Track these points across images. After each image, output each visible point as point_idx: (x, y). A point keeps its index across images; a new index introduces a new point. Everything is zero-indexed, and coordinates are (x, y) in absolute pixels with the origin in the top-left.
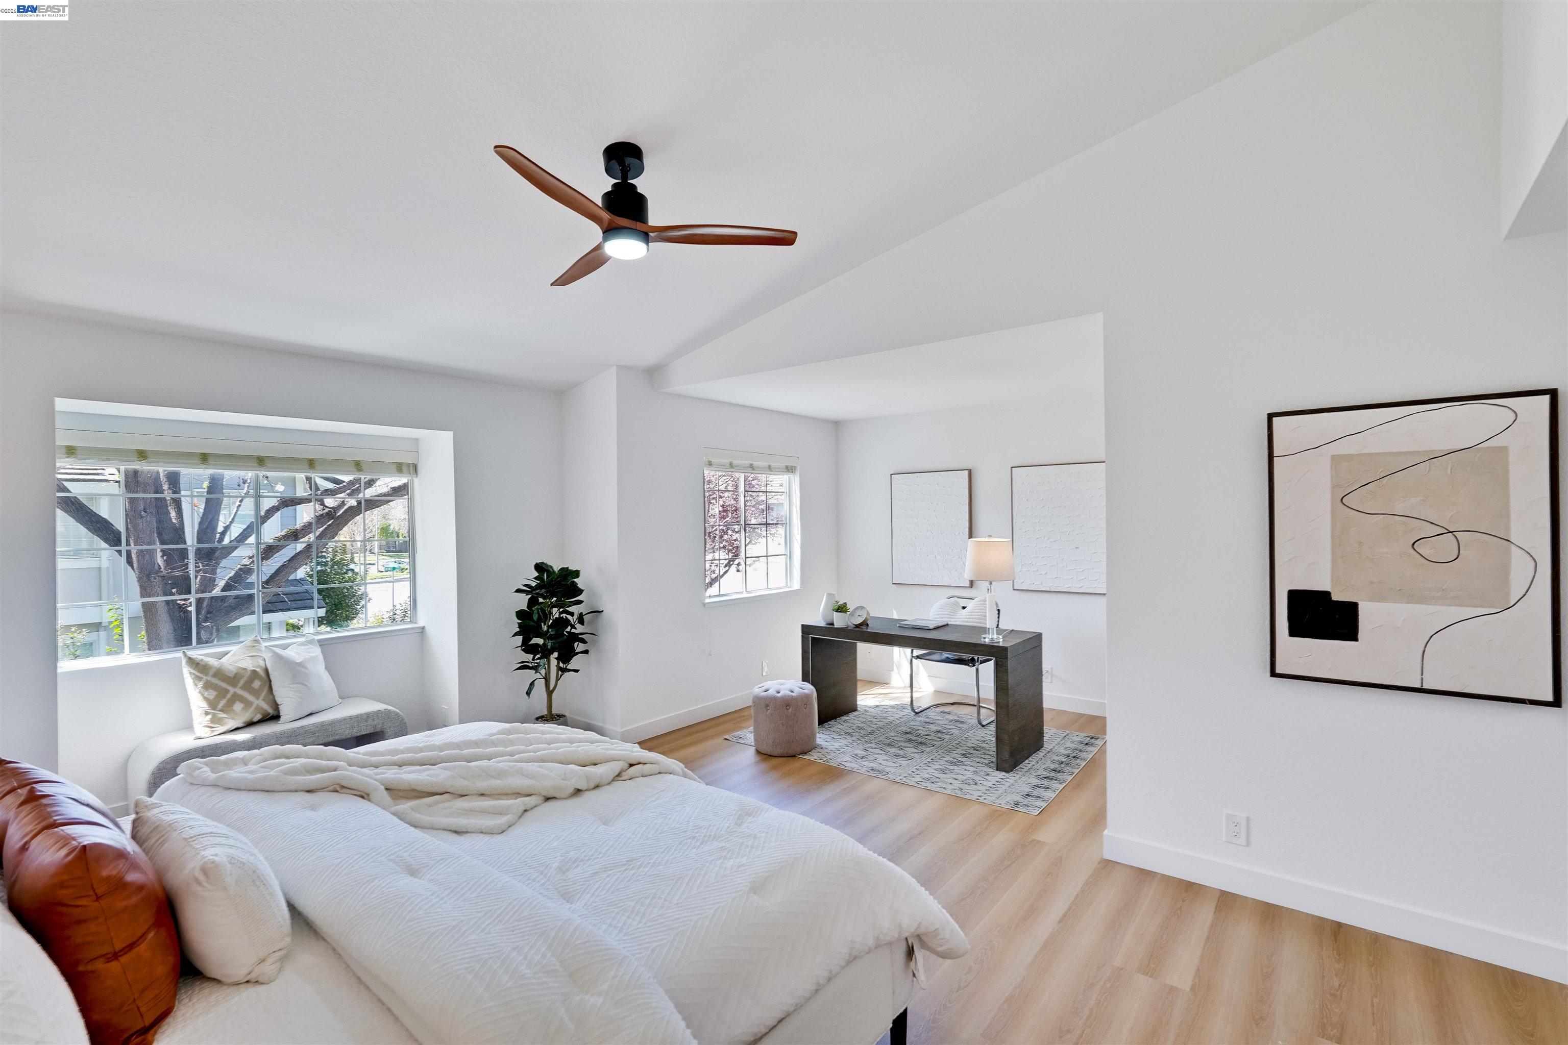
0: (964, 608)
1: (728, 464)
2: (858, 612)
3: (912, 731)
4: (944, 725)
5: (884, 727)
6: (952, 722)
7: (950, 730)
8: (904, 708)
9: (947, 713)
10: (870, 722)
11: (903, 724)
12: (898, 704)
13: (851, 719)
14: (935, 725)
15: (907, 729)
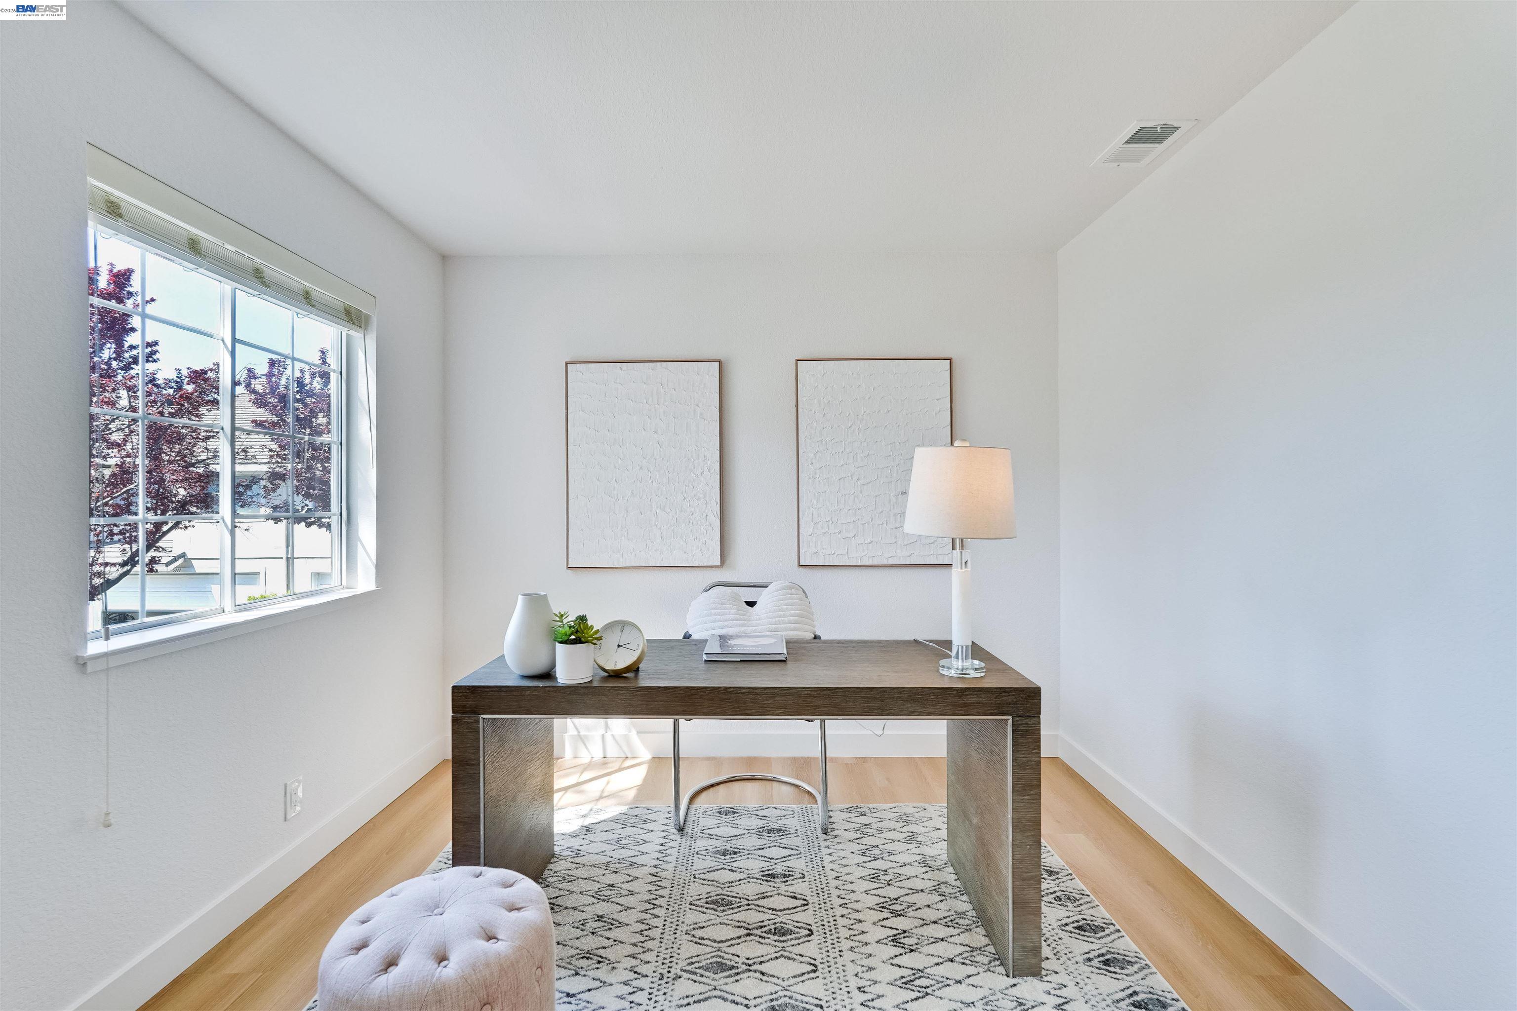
0: (751, 604)
3: (721, 892)
4: (760, 849)
5: (657, 899)
6: (765, 837)
7: (783, 861)
8: (645, 821)
9: (729, 812)
10: (611, 888)
11: (685, 876)
12: (622, 812)
13: (562, 893)
14: (746, 857)
15: (709, 889)
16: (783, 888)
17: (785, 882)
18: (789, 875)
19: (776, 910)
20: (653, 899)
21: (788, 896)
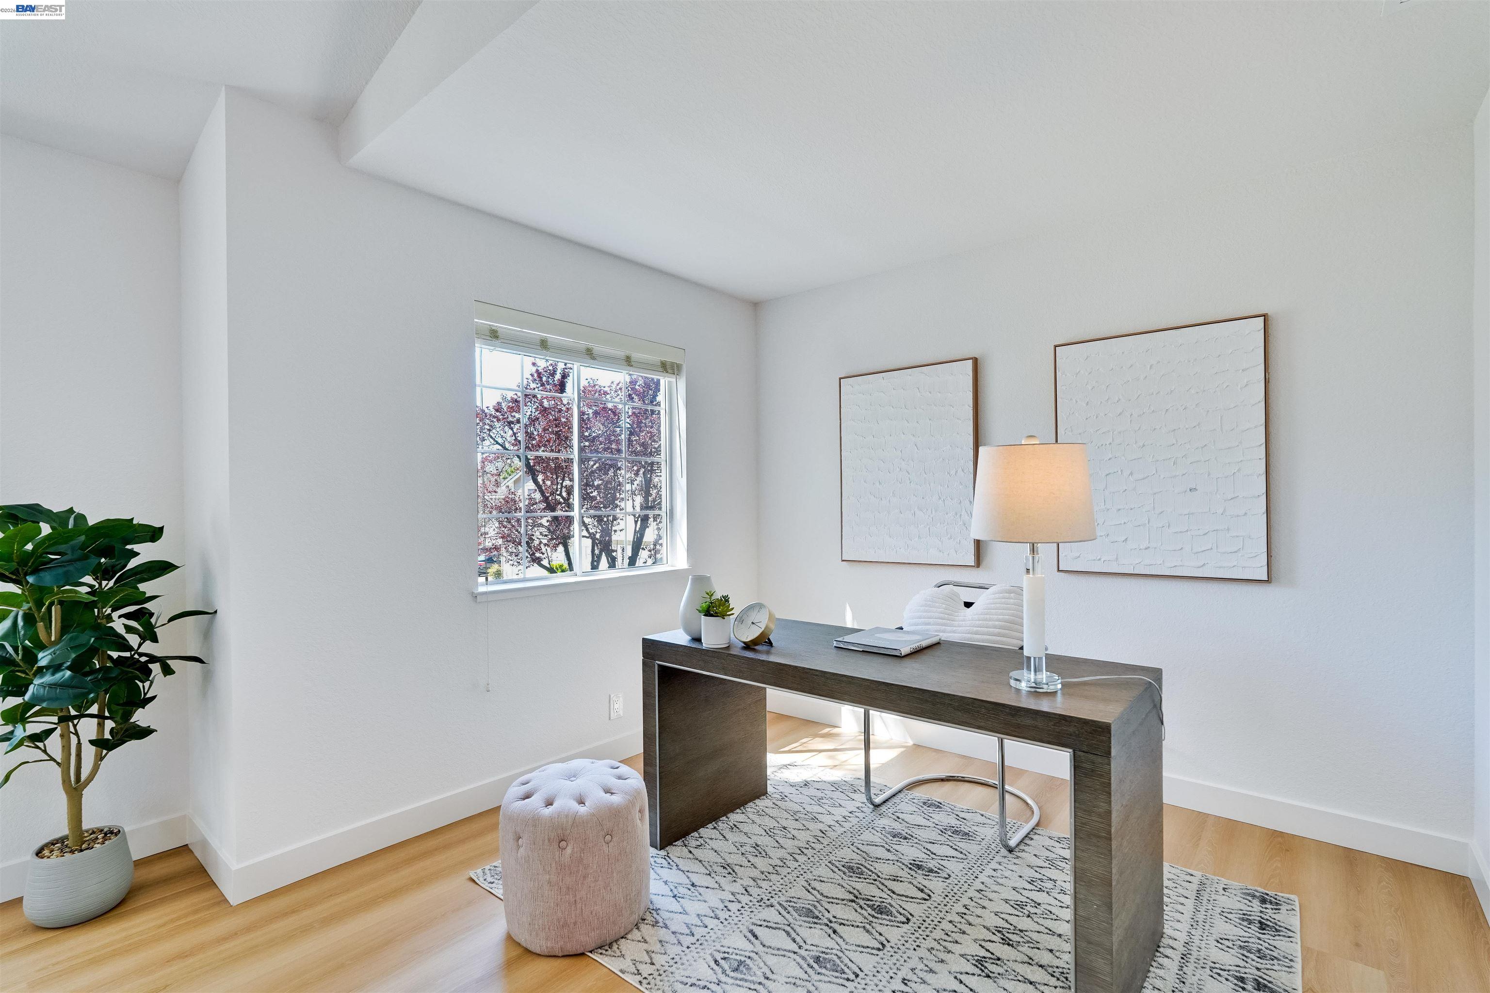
0: (968, 605)
1: (538, 342)
2: (754, 616)
3: (863, 863)
4: (930, 843)
5: (808, 849)
6: (946, 836)
7: (942, 860)
8: (855, 791)
9: (935, 805)
10: (783, 830)
11: (847, 840)
12: (845, 779)
13: (748, 820)
14: (912, 844)
15: (855, 856)
16: (920, 878)
17: (926, 875)
18: (937, 871)
19: (894, 892)
20: (805, 848)
21: (917, 887)
